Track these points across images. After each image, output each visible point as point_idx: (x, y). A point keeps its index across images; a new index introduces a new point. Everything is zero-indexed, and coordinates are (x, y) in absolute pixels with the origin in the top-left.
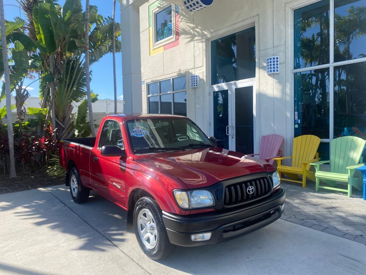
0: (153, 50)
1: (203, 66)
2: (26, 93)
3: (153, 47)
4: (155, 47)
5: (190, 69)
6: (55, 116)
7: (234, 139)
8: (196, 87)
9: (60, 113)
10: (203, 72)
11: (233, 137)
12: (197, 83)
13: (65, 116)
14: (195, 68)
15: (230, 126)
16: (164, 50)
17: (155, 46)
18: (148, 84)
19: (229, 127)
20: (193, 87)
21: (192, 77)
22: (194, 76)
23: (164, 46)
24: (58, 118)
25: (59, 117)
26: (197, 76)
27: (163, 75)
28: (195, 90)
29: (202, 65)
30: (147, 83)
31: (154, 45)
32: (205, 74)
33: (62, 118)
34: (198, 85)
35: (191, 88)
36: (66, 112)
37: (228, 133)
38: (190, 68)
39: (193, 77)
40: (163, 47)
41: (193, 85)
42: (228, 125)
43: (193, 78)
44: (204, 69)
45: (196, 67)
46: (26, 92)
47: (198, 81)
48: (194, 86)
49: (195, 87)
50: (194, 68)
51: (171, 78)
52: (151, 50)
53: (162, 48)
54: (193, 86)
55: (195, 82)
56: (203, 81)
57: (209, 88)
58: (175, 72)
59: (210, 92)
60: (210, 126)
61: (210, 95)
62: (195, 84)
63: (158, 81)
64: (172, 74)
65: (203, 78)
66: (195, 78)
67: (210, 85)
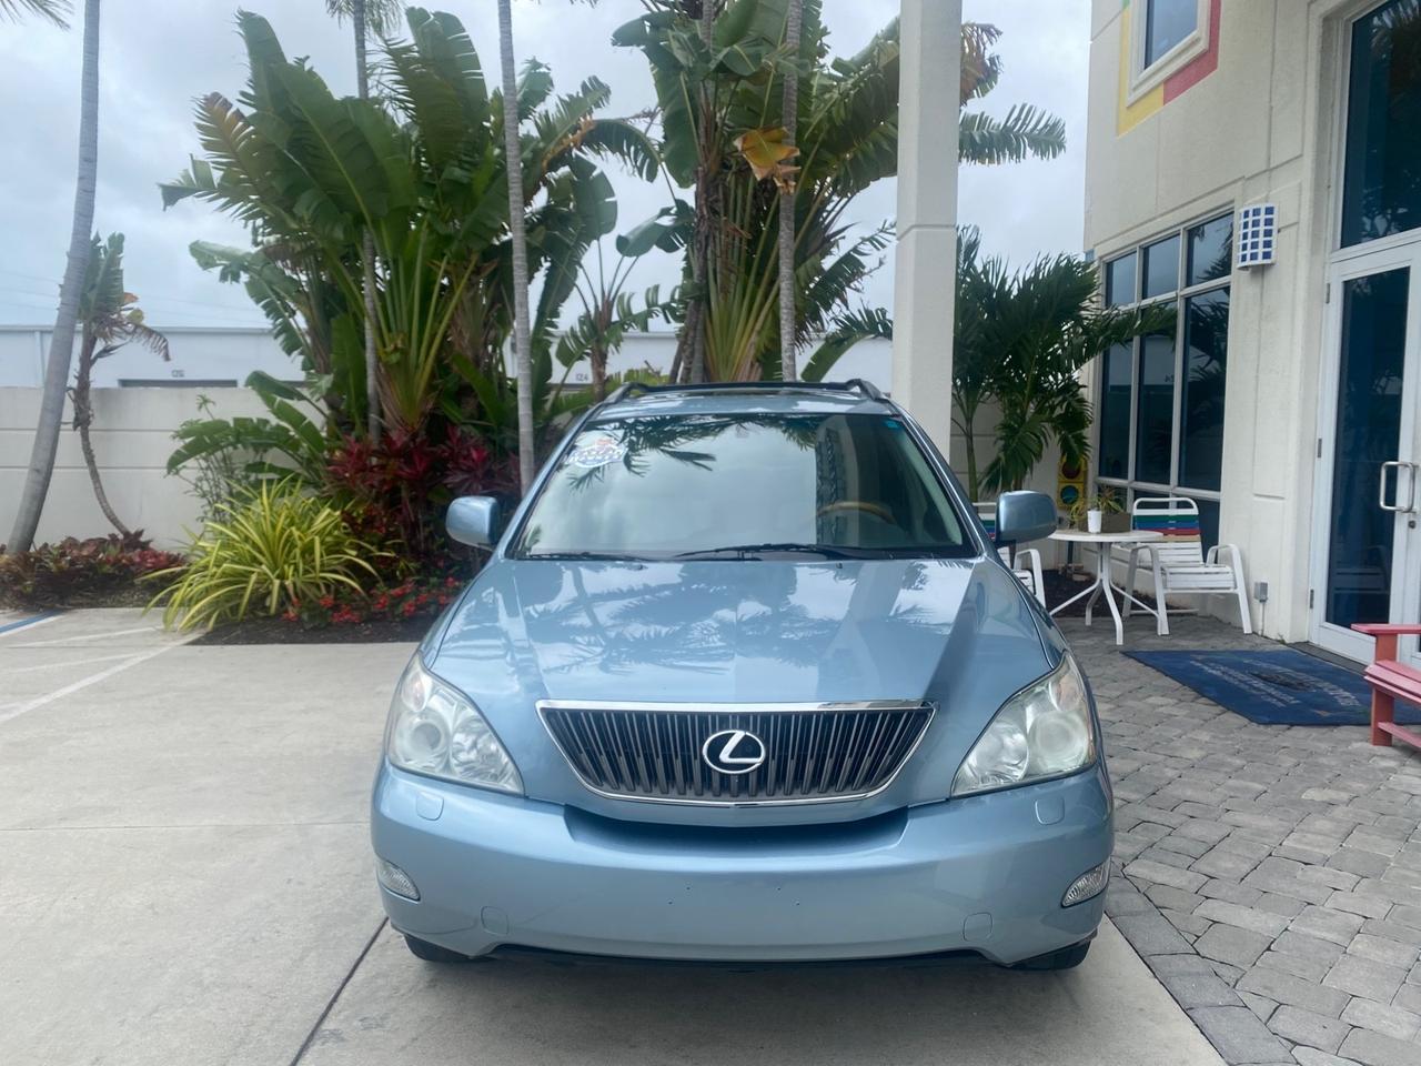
0: (1129, 108)
1: (1301, 156)
3: (1130, 95)
4: (1136, 94)
5: (1248, 179)
8: (1267, 261)
10: (1300, 184)
11: (1412, 525)
12: (1267, 244)
14: (1270, 170)
15: (1406, 466)
16: (1165, 100)
17: (1135, 89)
18: (1106, 259)
19: (1400, 468)
20: (1248, 262)
21: (1246, 214)
22: (1256, 212)
23: (1167, 81)
26: (1270, 211)
27: (1155, 215)
28: (1263, 275)
29: (1298, 154)
30: (1101, 258)
31: (1135, 83)
32: (1307, 195)
34: (1273, 254)
35: (1246, 268)
37: (1391, 500)
38: (1252, 173)
39: (1251, 213)
40: (1162, 87)
41: (1249, 252)
42: (1396, 459)
43: (1250, 219)
44: (1306, 169)
45: (1272, 166)
47: (1274, 233)
48: (1254, 256)
49: (1260, 261)
50: (1264, 168)
51: (1181, 227)
52: (1121, 107)
53: (1161, 90)
54: (1248, 257)
55: (1261, 239)
56: (1298, 229)
57: (1327, 266)
58: (1195, 200)
59: (1329, 285)
60: (1319, 456)
61: (1328, 302)
62: (1261, 250)
63: (1137, 246)
64: (1186, 208)
65: (1299, 218)
66: (1262, 217)
67: (1333, 251)
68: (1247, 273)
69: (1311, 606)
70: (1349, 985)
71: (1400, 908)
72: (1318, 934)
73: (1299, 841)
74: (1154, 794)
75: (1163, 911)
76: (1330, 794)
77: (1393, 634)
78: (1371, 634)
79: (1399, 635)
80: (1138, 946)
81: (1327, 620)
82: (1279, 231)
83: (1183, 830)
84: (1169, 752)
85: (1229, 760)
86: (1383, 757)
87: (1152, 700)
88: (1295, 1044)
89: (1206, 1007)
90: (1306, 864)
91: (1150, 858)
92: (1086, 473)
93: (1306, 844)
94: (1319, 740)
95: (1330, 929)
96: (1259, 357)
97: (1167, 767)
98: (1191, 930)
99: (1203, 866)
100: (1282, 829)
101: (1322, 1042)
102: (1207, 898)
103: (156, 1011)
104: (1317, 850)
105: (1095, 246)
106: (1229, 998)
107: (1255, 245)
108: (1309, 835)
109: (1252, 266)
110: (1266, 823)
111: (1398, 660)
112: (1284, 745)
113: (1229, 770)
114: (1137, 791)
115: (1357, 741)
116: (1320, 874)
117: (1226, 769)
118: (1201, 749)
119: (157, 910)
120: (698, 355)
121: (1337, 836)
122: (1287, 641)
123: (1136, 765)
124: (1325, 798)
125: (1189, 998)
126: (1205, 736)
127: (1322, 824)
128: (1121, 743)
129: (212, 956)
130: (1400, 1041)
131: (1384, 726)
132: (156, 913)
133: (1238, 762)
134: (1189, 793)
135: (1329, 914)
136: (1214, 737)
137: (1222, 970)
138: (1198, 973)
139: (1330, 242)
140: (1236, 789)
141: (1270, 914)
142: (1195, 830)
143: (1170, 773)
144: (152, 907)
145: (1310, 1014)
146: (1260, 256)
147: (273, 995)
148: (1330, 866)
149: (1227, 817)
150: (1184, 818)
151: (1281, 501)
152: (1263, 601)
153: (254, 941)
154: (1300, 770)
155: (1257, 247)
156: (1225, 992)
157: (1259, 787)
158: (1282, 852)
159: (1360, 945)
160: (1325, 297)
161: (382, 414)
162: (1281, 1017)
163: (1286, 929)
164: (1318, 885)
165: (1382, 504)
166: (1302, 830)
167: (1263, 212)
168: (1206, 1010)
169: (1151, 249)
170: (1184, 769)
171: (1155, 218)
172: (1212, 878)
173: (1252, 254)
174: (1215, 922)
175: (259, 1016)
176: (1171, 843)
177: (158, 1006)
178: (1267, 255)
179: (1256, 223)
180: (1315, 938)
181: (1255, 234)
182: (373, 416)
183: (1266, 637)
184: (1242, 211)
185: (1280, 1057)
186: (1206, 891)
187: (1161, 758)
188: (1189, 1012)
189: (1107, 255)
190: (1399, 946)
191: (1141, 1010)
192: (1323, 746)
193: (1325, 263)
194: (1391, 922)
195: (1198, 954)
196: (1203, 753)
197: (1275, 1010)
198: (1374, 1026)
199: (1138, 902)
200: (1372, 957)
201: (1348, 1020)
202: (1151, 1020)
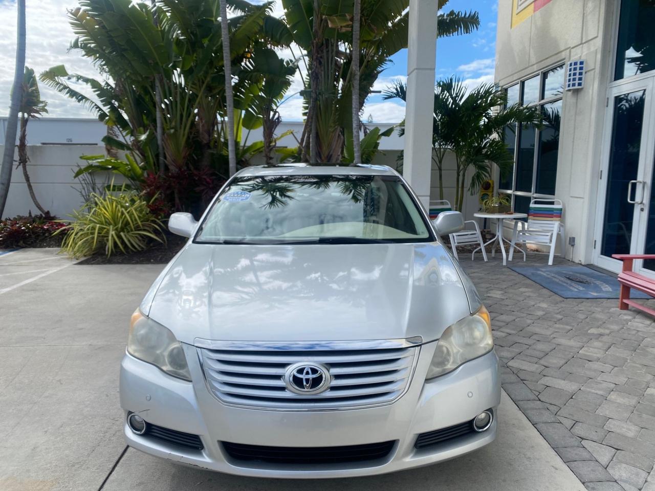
0: (517, 14)
2: (276, 116)
3: (518, 8)
4: (521, 8)
5: (573, 48)
6: (316, 153)
7: (645, 215)
8: (580, 87)
9: (324, 148)
10: (596, 50)
11: (642, 210)
12: (580, 79)
13: (331, 154)
14: (582, 44)
15: (641, 182)
16: (535, 11)
17: (520, 5)
18: (504, 87)
19: (638, 184)
20: (571, 88)
21: (571, 65)
22: (576, 64)
23: (535, 1)
24: (321, 158)
25: (322, 156)
26: (582, 63)
27: (528, 66)
28: (577, 94)
29: (596, 36)
30: (502, 87)
31: (520, 3)
32: (599, 56)
33: (327, 157)
34: (583, 84)
35: (569, 90)
36: (333, 148)
37: (633, 198)
38: (574, 45)
39: (573, 64)
40: (533, 4)
41: (571, 83)
42: (636, 179)
44: (599, 42)
45: (584, 41)
46: (277, 114)
47: (584, 73)
48: (574, 85)
49: (576, 87)
50: (580, 43)
51: (540, 71)
52: (513, 15)
54: (571, 85)
55: (577, 76)
56: (595, 71)
57: (608, 89)
58: (547, 59)
59: (608, 99)
60: (601, 178)
61: (607, 106)
62: (577, 82)
63: (519, 80)
64: (542, 62)
65: (595, 67)
66: (578, 66)
67: (611, 82)
68: (570, 93)
69: (595, 248)
70: (608, 413)
71: (631, 380)
72: (593, 391)
73: (587, 351)
74: (521, 331)
75: (524, 382)
76: (601, 331)
77: (631, 259)
78: (621, 259)
79: (634, 260)
80: (513, 397)
81: (602, 253)
82: (586, 73)
83: (534, 347)
84: (528, 312)
85: (556, 316)
86: (625, 314)
87: (521, 290)
88: (583, 439)
89: (543, 423)
90: (589, 361)
91: (518, 359)
92: (493, 188)
93: (590, 352)
94: (596, 307)
95: (599, 389)
96: (574, 132)
97: (527, 319)
98: (537, 390)
99: (542, 362)
100: (578, 346)
101: (595, 438)
102: (545, 376)
103: (62, 427)
104: (595, 355)
105: (500, 81)
106: (553, 419)
107: (574, 80)
108: (591, 349)
109: (573, 89)
110: (572, 343)
111: (633, 271)
112: (580, 309)
113: (556, 320)
114: (514, 330)
115: (613, 307)
116: (596, 365)
117: (554, 320)
118: (543, 311)
119: (62, 382)
120: (313, 131)
121: (605, 349)
122: (583, 263)
123: (514, 318)
124: (599, 333)
125: (535, 419)
126: (544, 305)
127: (596, 344)
128: (507, 309)
129: (88, 402)
130: (630, 438)
131: (625, 301)
132: (61, 384)
133: (559, 317)
134: (537, 330)
135: (600, 383)
136: (549, 306)
137: (551, 407)
138: (539, 409)
139: (609, 78)
140: (559, 328)
141: (573, 383)
142: (540, 346)
143: (529, 321)
144: (60, 381)
145: (590, 426)
146: (577, 84)
147: (116, 419)
148: (600, 362)
149: (553, 341)
150: (535, 341)
151: (582, 200)
152: (573, 246)
153: (107, 396)
154: (587, 320)
155: (575, 81)
156: (552, 416)
157: (569, 328)
158: (579, 356)
159: (613, 396)
160: (606, 105)
161: (165, 158)
162: (576, 427)
163: (580, 389)
164: (595, 371)
165: (629, 200)
166: (588, 347)
167: (578, 63)
168: (543, 425)
169: (526, 82)
170: (535, 320)
171: (528, 67)
172: (547, 367)
173: (573, 84)
174: (548, 386)
175: (110, 428)
176: (529, 352)
177: (62, 425)
178: (580, 84)
179: (575, 69)
180: (593, 393)
181: (575, 74)
182: (161, 158)
183: (574, 262)
184: (569, 63)
185: (576, 444)
186: (544, 373)
187: (525, 315)
188: (535, 425)
189: (504, 85)
190: (630, 396)
191: (514, 424)
192: (599, 309)
193: (607, 88)
194: (627, 386)
195: (540, 400)
196: (544, 313)
197: (574, 424)
198: (618, 431)
199: (513, 378)
200: (618, 401)
201: (606, 429)
202: (518, 429)
